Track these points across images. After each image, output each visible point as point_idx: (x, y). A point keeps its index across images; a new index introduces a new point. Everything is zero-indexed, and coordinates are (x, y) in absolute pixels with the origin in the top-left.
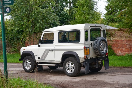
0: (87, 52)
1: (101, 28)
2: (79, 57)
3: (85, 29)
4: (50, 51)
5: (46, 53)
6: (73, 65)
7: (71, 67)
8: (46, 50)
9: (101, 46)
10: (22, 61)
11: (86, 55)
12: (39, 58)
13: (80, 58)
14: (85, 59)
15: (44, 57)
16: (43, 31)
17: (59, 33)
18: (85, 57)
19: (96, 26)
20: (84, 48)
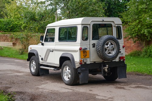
0: (85, 54)
1: (112, 23)
2: (75, 60)
3: (82, 24)
4: (51, 51)
5: (48, 53)
6: (69, 71)
7: (68, 73)
8: (48, 50)
9: (108, 47)
10: (29, 62)
11: (82, 59)
12: (42, 59)
13: (76, 63)
14: (81, 63)
15: (46, 58)
16: (47, 26)
17: (59, 29)
18: (80, 61)
19: (103, 21)
20: (80, 49)
